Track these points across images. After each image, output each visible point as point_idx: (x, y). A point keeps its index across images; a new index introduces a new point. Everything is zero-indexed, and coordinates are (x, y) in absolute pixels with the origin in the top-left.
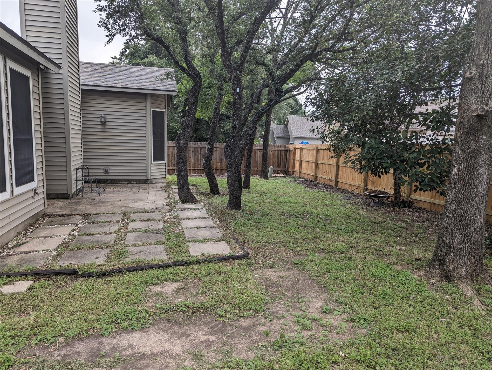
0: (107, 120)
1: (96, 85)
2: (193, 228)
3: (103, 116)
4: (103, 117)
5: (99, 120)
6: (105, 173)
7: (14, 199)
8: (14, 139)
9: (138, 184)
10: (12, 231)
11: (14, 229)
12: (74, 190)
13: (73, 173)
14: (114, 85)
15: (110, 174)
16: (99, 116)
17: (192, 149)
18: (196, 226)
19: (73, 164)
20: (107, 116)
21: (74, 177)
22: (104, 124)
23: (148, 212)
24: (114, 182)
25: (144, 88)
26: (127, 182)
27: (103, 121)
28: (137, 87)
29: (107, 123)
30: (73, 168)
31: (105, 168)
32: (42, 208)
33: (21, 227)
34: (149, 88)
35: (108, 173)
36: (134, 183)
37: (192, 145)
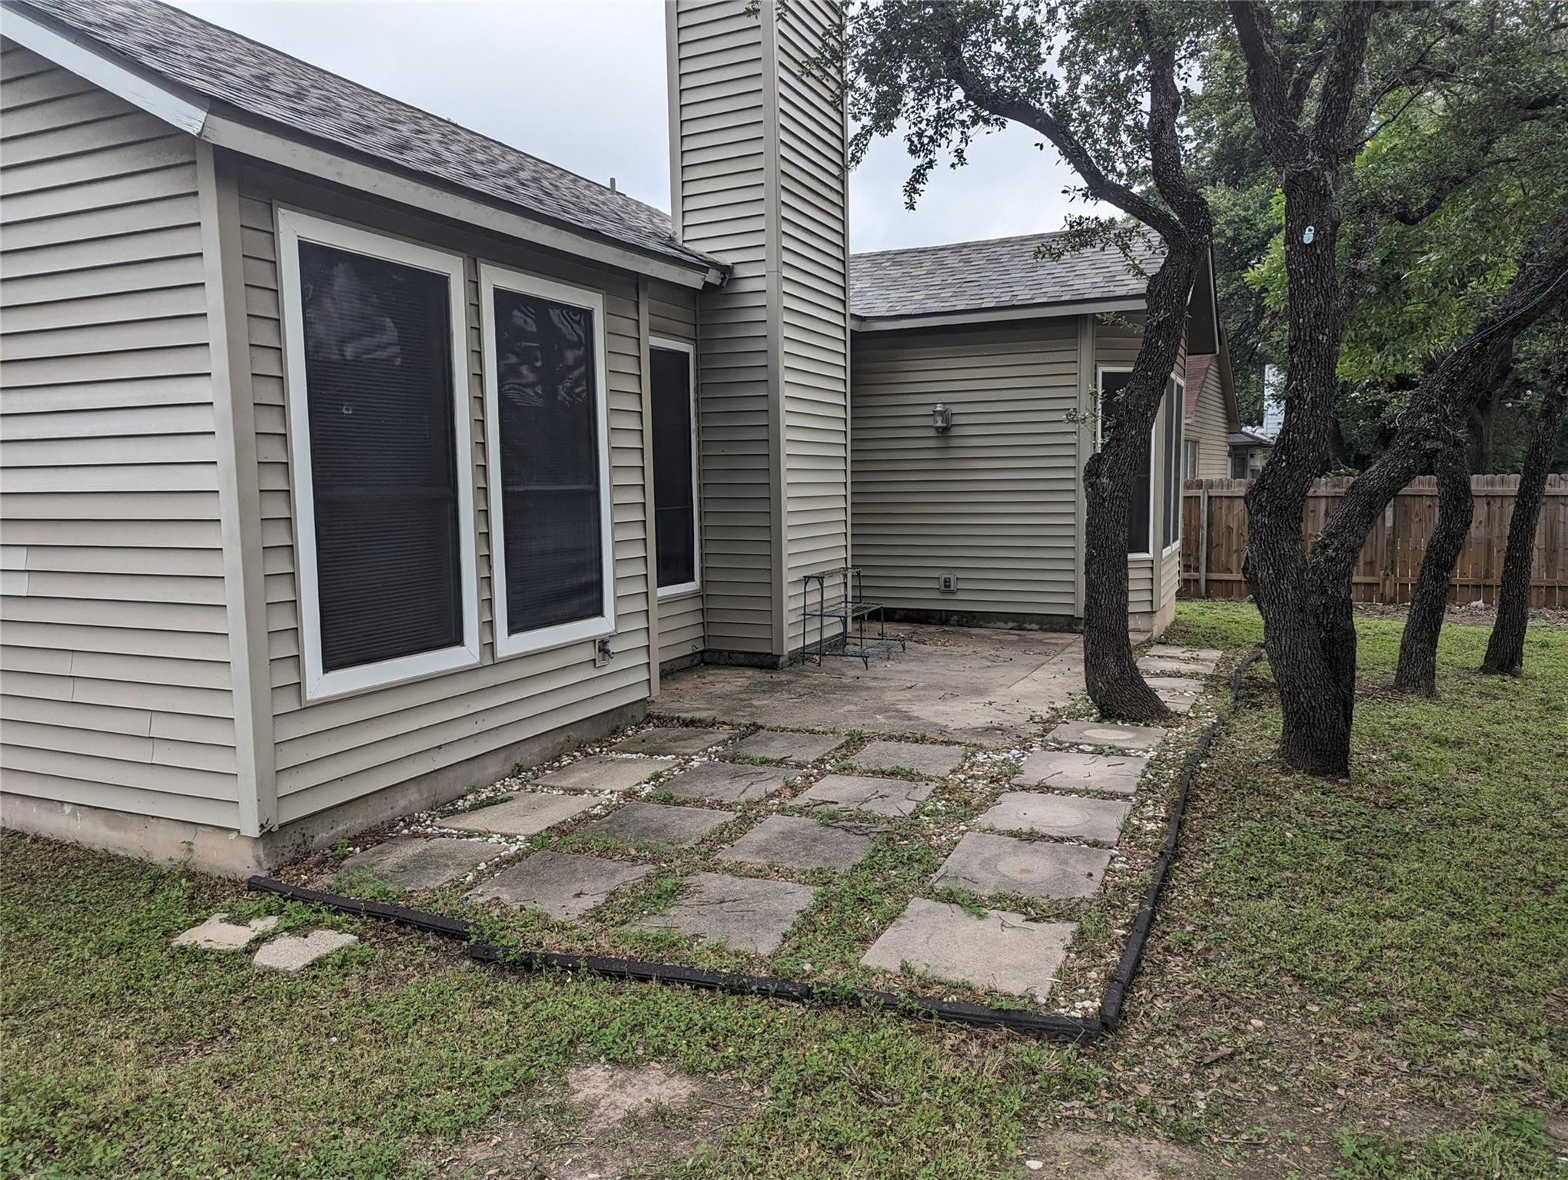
0: (956, 420)
1: (920, 311)
2: (1012, 834)
3: (939, 408)
4: (941, 413)
5: (929, 421)
6: (943, 593)
7: (494, 668)
8: (506, 496)
9: (1045, 630)
10: (489, 760)
11: (502, 755)
12: (790, 646)
13: (788, 591)
14: (974, 304)
15: (960, 596)
16: (929, 410)
17: (1323, 504)
18: (1026, 828)
19: (788, 563)
20: (955, 409)
21: (789, 605)
22: (944, 432)
23: (933, 743)
24: (969, 620)
25: (1067, 298)
26: (1011, 625)
27: (940, 424)
28: (1045, 300)
29: (955, 431)
30: (788, 577)
31: (944, 575)
32: (642, 693)
33: (536, 748)
34: (1087, 296)
35: (953, 593)
36: (1034, 626)
37: (1322, 491)
